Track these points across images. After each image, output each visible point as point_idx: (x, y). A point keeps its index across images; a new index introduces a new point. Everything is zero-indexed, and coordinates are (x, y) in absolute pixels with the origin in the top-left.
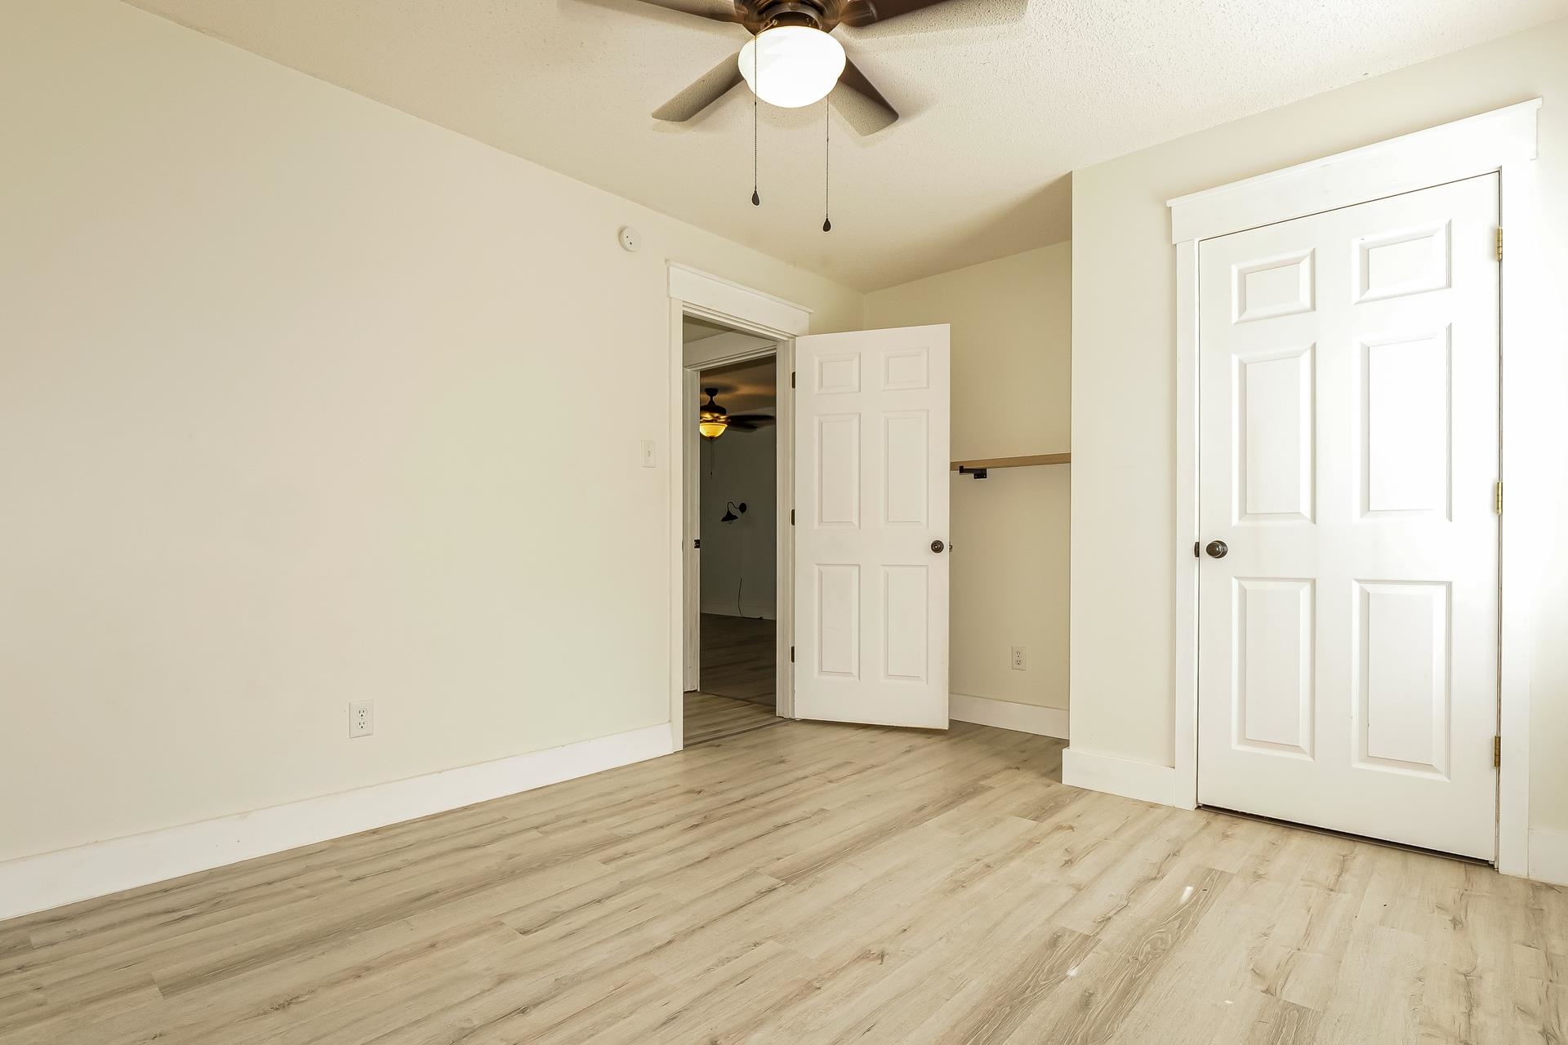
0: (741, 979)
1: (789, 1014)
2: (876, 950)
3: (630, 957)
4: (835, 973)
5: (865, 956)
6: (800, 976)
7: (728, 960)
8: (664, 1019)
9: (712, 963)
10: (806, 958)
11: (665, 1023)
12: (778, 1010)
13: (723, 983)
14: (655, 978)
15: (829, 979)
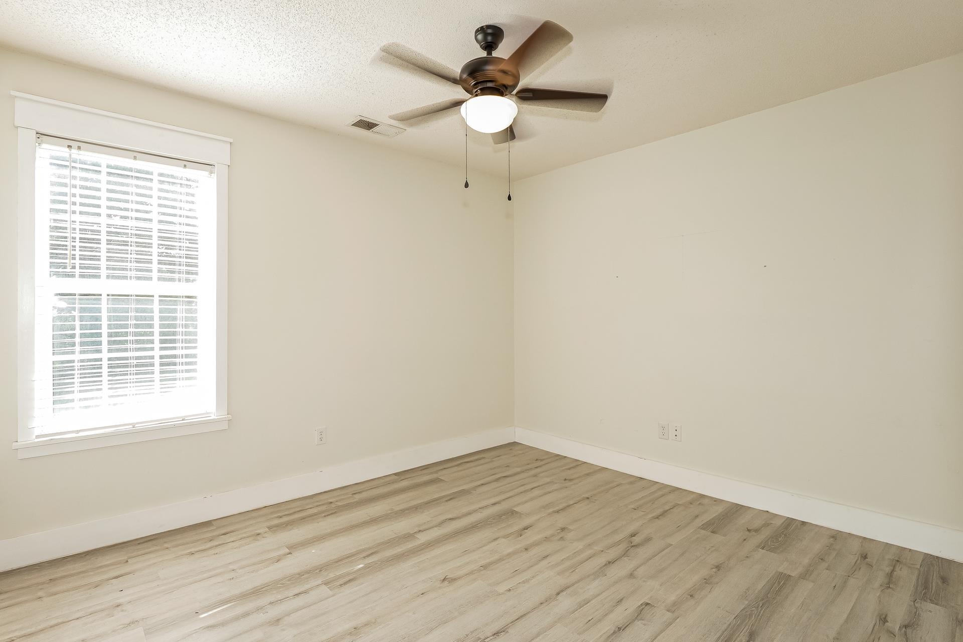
0: (516, 572)
1: (496, 557)
2: (446, 583)
3: (576, 585)
4: (472, 573)
5: (453, 580)
6: (488, 572)
7: (524, 582)
8: (548, 557)
9: (532, 581)
10: (483, 581)
11: (547, 556)
12: (500, 559)
13: (525, 571)
14: (559, 574)
15: (475, 570)
